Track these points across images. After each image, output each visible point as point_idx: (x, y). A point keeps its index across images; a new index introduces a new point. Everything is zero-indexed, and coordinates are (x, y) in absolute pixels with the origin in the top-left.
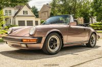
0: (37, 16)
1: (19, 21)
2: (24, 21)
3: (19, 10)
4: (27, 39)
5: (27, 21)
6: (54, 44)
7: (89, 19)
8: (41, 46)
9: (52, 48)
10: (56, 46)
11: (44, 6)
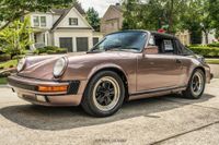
0: (97, 29)
1: (61, 39)
2: (71, 38)
3: (62, 16)
4: (47, 86)
5: (77, 38)
6: (107, 94)
7: (200, 34)
8: (77, 99)
9: (103, 104)
10: (112, 98)
11: (111, 8)
